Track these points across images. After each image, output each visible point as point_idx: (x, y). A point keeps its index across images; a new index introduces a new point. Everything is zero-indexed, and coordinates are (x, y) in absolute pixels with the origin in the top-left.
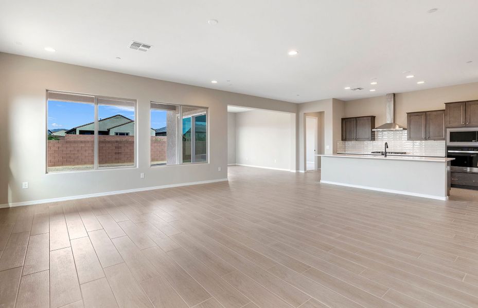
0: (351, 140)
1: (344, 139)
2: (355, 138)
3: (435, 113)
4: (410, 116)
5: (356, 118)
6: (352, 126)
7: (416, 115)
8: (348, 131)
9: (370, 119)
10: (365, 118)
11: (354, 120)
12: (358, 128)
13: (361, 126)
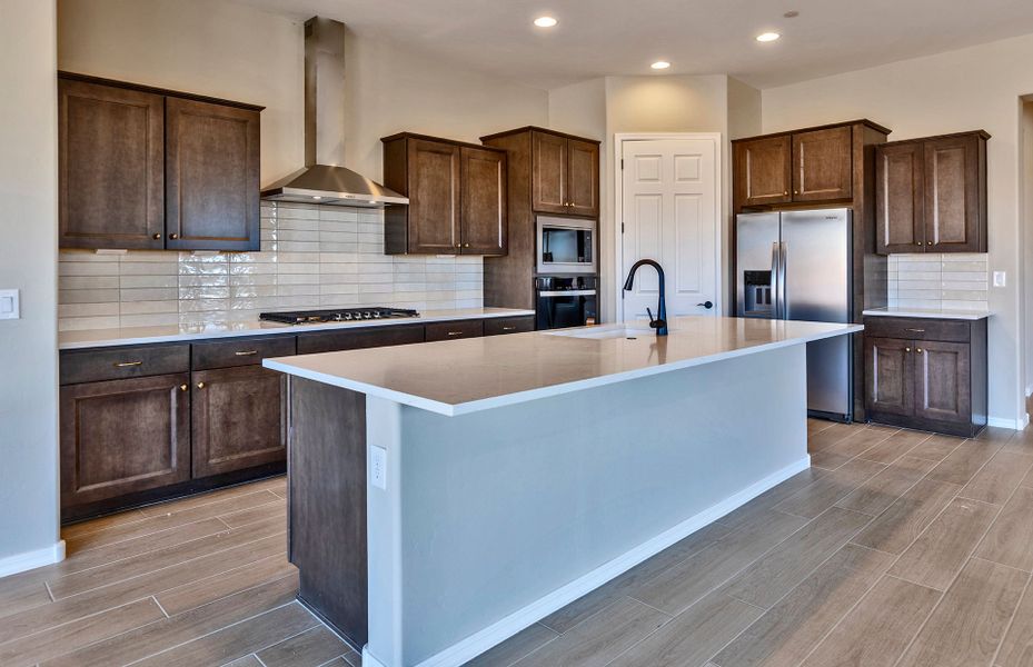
3: (481, 157)
4: (418, 150)
5: (164, 94)
6: (134, 147)
7: (437, 152)
8: (99, 177)
9: (245, 122)
10: (225, 111)
11: (147, 108)
12: (178, 165)
13: (200, 158)
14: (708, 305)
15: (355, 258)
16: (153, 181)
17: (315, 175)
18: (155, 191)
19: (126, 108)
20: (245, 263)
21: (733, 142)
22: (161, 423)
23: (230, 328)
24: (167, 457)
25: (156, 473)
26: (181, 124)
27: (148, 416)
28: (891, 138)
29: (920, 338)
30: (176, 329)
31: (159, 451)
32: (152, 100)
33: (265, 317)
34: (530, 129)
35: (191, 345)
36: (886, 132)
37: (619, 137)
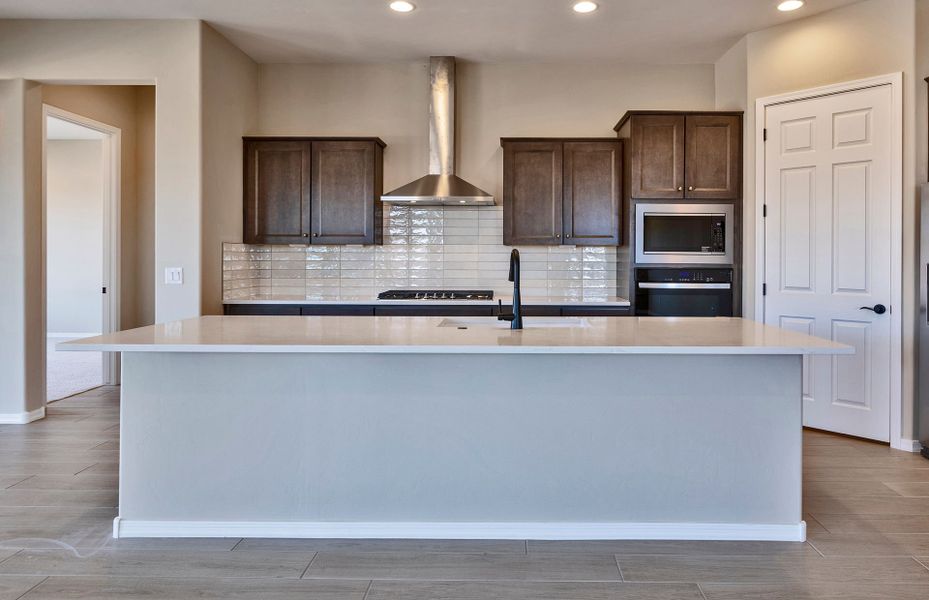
0: (285, 239)
1: (255, 235)
2: (306, 231)
3: (589, 149)
4: (515, 152)
5: (310, 141)
6: (294, 178)
7: (534, 151)
8: (274, 199)
9: (363, 150)
10: (349, 146)
11: (301, 151)
13: (333, 180)
14: (880, 309)
15: (475, 248)
19: (289, 153)
21: (926, 80)
23: (341, 299)
30: (304, 298)
32: (304, 146)
37: (760, 102)
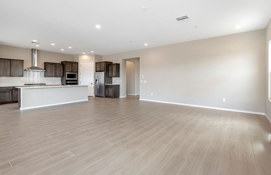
0: (5, 76)
3: (59, 65)
4: (48, 64)
5: (10, 60)
6: (6, 66)
7: (51, 64)
9: (21, 62)
12: (12, 68)
13: (15, 66)
14: (92, 84)
16: (9, 69)
17: (33, 68)
18: (9, 70)
19: (5, 61)
20: (22, 78)
21: (96, 63)
22: (9, 95)
24: (10, 99)
25: (8, 100)
26: (13, 63)
27: (7, 94)
28: (113, 63)
29: (109, 87)
31: (8, 98)
32: (9, 60)
33: (25, 84)
34: (65, 61)
35: (13, 87)
36: (112, 62)
37: (80, 62)
